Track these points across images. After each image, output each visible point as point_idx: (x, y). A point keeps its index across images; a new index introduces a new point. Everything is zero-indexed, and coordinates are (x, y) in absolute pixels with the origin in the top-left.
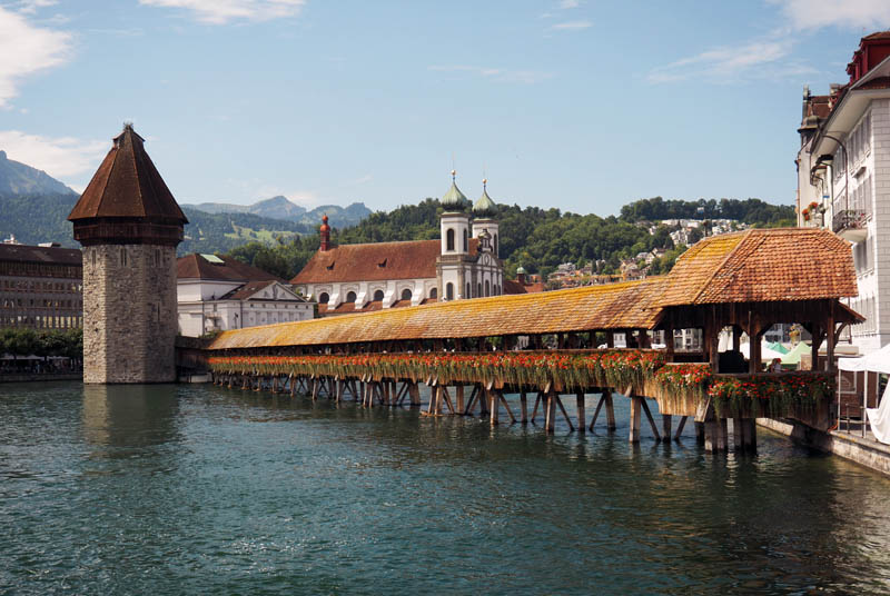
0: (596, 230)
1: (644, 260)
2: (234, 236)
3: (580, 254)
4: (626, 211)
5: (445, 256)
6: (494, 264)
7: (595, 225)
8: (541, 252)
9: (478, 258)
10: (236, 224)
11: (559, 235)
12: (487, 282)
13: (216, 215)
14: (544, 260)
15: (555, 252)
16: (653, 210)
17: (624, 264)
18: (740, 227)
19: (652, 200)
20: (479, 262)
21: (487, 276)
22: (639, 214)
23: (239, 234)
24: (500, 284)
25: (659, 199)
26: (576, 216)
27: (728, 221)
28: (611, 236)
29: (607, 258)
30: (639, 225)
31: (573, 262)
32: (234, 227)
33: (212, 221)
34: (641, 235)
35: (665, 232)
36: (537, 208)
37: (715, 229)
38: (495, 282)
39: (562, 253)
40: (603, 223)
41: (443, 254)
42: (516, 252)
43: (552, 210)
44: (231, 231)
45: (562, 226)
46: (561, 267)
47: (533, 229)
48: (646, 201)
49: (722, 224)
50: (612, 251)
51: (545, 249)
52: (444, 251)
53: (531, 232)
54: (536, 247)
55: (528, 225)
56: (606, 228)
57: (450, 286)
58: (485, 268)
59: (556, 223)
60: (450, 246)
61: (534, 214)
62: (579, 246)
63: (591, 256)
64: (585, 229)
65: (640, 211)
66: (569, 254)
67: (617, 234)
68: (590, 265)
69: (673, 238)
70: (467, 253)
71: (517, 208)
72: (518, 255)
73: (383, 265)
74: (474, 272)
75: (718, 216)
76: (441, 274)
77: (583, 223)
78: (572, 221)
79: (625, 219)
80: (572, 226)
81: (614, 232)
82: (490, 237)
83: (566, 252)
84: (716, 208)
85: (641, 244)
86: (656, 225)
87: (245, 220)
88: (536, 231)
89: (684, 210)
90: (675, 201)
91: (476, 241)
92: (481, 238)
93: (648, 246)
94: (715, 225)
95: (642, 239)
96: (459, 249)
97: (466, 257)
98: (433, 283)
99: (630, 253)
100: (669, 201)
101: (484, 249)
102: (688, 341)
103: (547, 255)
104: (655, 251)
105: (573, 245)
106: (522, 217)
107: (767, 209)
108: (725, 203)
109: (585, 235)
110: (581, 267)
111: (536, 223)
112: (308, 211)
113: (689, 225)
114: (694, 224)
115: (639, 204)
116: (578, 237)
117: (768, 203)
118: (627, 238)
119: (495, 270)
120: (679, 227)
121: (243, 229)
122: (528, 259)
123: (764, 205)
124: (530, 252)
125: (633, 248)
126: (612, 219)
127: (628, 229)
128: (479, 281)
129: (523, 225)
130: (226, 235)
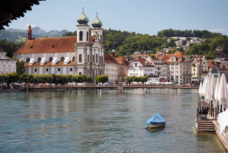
0: (148, 40)
1: (165, 51)
2: (19, 40)
3: (142, 48)
4: (159, 34)
5: (78, 43)
6: (100, 47)
7: (147, 38)
8: (128, 47)
9: (93, 44)
10: (20, 36)
11: (134, 41)
12: (97, 55)
13: (13, 33)
14: (129, 50)
15: (133, 47)
16: (169, 33)
17: (158, 52)
18: (200, 40)
19: (169, 30)
20: (93, 46)
21: (97, 52)
22: (164, 35)
23: (21, 40)
24: (103, 55)
25: (171, 29)
26: (141, 35)
27: (196, 38)
28: (153, 42)
29: (151, 50)
30: (164, 38)
31: (139, 51)
32: (19, 37)
33: (11, 35)
34: (164, 42)
35: (173, 41)
36: (127, 32)
37: (191, 41)
38: (100, 55)
39: (135, 48)
40: (151, 37)
41: (78, 42)
42: (119, 47)
43: (132, 33)
44: (18, 39)
45: (136, 38)
46: (135, 53)
47: (125, 39)
48: (167, 30)
49: (194, 39)
50: (154, 47)
51: (129, 46)
52: (78, 41)
53: (124, 40)
54: (126, 45)
55: (123, 37)
56: (151, 39)
57: (80, 56)
58: (96, 49)
59: (134, 37)
60: (81, 39)
61: (126, 34)
62: (142, 45)
63: (146, 49)
64: (144, 39)
65: (164, 33)
66: (138, 48)
67: (156, 41)
68: (146, 52)
69: (176, 43)
70: (88, 42)
71: (120, 31)
72: (119, 48)
73: (53, 47)
74: (91, 50)
75: (193, 36)
76: (77, 51)
77: (143, 37)
78: (139, 36)
79: (159, 36)
80: (139, 38)
81: (154, 40)
82: (98, 36)
83: (137, 47)
84: (192, 33)
85: (164, 45)
86: (170, 38)
87: (23, 35)
88: (126, 40)
89: (180, 34)
90: (177, 30)
91: (92, 37)
92: (94, 36)
93: (167, 46)
94: (191, 39)
95: (165, 43)
96: (84, 40)
97: (88, 43)
98: (73, 54)
99: (160, 48)
100: (175, 30)
101: (96, 40)
102: (181, 81)
103: (130, 48)
104: (169, 48)
105: (140, 45)
106: (121, 35)
107: (210, 34)
108: (195, 31)
109: (144, 41)
110: (142, 53)
111: (126, 37)
112: (47, 32)
113: (182, 39)
114: (184, 39)
115: (164, 31)
116: (141, 42)
117: (210, 32)
118: (159, 43)
119: (100, 49)
120: (178, 39)
121: (22, 38)
122: (123, 50)
123: (209, 32)
124: (124, 47)
125: (162, 46)
126: (154, 36)
127: (160, 40)
128: (93, 54)
129: (122, 38)
130: (16, 40)
